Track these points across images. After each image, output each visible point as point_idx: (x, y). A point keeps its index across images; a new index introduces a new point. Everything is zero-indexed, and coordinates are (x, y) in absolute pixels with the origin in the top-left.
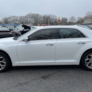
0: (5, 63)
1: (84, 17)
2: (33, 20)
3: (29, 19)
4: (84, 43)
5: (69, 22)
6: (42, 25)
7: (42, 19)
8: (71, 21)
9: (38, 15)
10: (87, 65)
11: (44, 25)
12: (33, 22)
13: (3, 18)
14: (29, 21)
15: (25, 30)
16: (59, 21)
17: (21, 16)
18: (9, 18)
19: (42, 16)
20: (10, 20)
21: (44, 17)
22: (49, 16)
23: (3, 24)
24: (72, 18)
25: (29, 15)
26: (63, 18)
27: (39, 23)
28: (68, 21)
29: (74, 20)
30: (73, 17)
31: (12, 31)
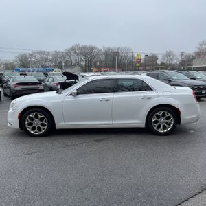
0: (46, 124)
1: (196, 53)
2: (82, 60)
3: (74, 58)
4: (150, 98)
5: (162, 64)
6: (102, 69)
7: (103, 58)
8: (165, 62)
9: (92, 48)
10: (155, 128)
11: (106, 69)
12: (83, 63)
13: (17, 55)
14: (74, 62)
15: (67, 81)
16: (139, 62)
17: (56, 52)
18: (31, 55)
19: (103, 50)
20: (32, 60)
21: (107, 53)
22: (116, 51)
23: (18, 68)
24: (169, 54)
25: (73, 49)
26: (146, 56)
27: (96, 66)
28: (159, 62)
29: (172, 60)
30: (170, 51)
31: (43, 83)
